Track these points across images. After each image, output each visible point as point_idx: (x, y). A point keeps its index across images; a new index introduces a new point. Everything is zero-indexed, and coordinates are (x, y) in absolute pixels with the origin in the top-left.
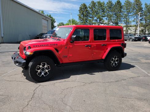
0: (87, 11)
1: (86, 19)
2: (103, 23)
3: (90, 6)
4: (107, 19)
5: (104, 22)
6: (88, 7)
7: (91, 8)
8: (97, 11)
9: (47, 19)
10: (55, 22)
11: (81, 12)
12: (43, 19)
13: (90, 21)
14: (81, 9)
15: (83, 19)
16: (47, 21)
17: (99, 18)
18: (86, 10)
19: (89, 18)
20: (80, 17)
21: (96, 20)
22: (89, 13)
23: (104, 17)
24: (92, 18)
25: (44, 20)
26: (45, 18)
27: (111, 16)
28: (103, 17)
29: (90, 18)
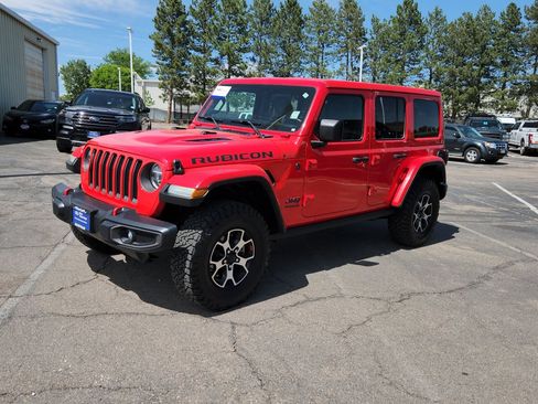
0: (185, 23)
1: (185, 56)
2: (241, 74)
3: (193, 6)
4: (253, 60)
5: (247, 72)
6: (187, 9)
7: (199, 15)
8: (222, 30)
9: (43, 43)
11: (165, 28)
12: (27, 45)
13: (197, 62)
14: (162, 14)
15: (171, 54)
16: (43, 50)
17: (230, 55)
18: (180, 20)
19: (192, 52)
20: (158, 45)
21: (216, 61)
22: (192, 33)
23: (244, 50)
24: (203, 50)
25: (31, 47)
26: (35, 41)
27: (269, 51)
28: (240, 50)
29: (197, 50)
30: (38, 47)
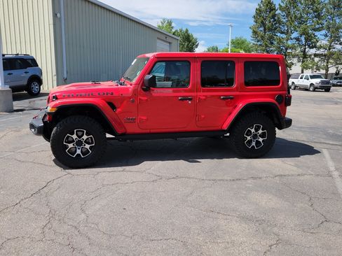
0: (274, 16)
1: (271, 38)
2: (315, 47)
3: (282, 4)
4: (326, 36)
5: (318, 44)
6: (277, 7)
7: (286, 9)
8: (301, 17)
9: (169, 40)
10: (197, 46)
11: (260, 21)
12: (158, 41)
13: (280, 41)
14: (259, 11)
15: (263, 38)
16: (170, 43)
17: (304, 33)
18: (271, 15)
19: (279, 34)
20: (255, 32)
21: (297, 39)
22: (279, 22)
23: (318, 30)
24: (287, 33)
25: (160, 41)
26: (163, 37)
28: (315, 30)
29: (282, 33)
30: (167, 42)
